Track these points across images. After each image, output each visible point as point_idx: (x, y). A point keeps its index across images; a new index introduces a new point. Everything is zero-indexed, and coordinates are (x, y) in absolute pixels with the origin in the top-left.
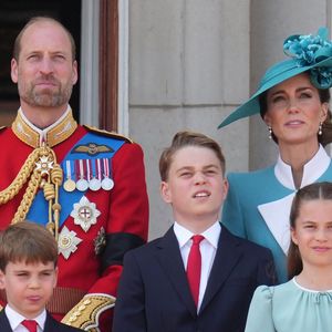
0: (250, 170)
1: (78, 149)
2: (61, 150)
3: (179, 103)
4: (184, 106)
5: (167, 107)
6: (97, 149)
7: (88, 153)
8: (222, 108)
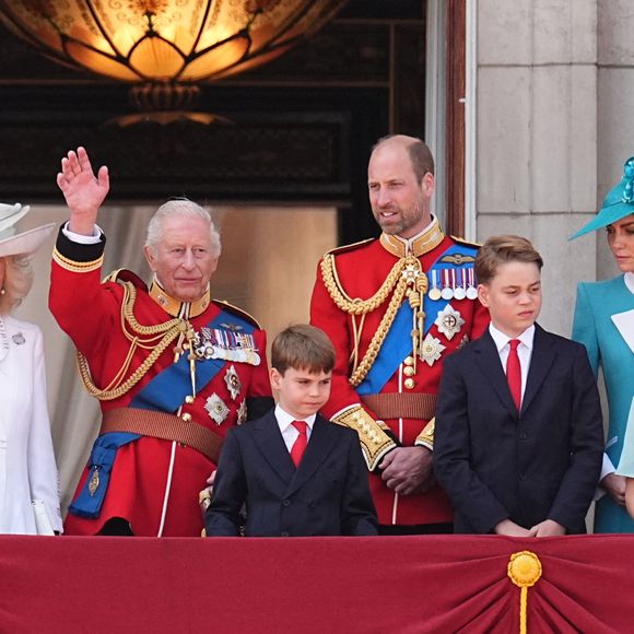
0: (597, 280)
1: (444, 259)
2: (427, 260)
3: (527, 210)
4: (532, 213)
5: (516, 215)
6: (462, 260)
7: (453, 263)
8: (569, 216)
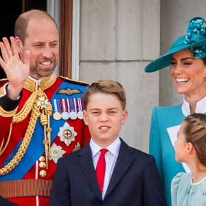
4: (117, 61)
8: (142, 63)
